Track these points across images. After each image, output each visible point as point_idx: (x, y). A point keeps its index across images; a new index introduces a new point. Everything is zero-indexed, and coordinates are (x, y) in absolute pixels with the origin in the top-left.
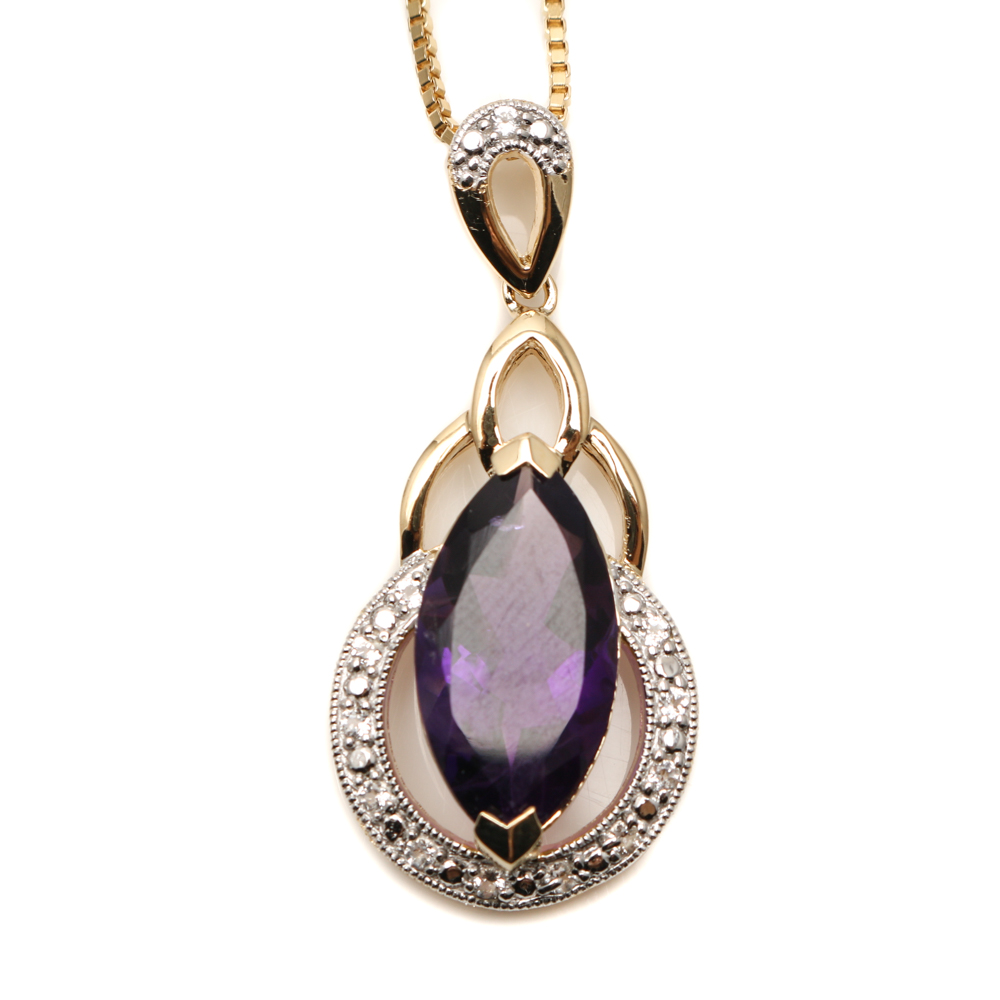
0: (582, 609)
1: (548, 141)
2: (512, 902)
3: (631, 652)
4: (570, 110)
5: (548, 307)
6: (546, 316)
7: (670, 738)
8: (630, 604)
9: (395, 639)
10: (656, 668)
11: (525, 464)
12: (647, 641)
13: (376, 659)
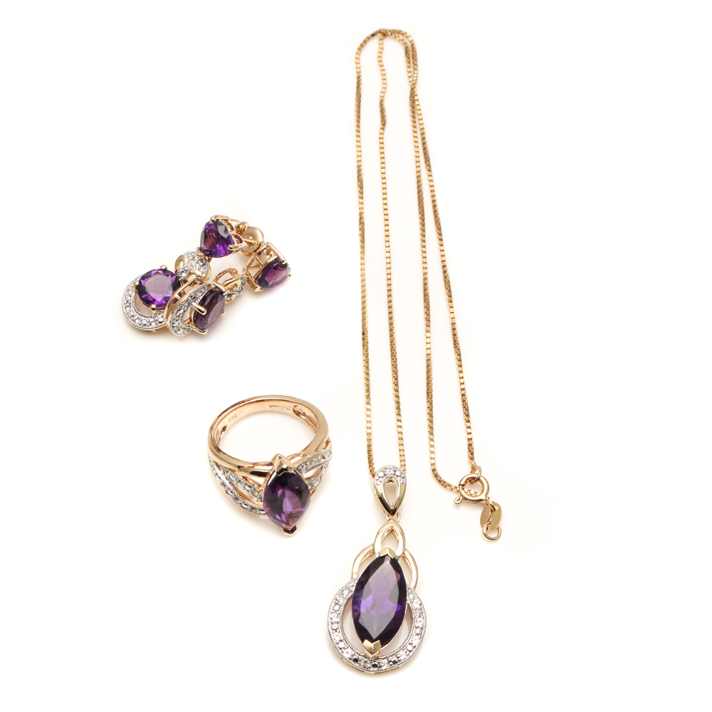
0: (398, 592)
1: (400, 476)
2: (371, 670)
3: (409, 607)
4: (407, 470)
5: (398, 520)
6: (397, 523)
7: (418, 631)
8: (411, 596)
9: (348, 597)
10: (416, 614)
11: (387, 555)
12: (415, 605)
13: (342, 602)
